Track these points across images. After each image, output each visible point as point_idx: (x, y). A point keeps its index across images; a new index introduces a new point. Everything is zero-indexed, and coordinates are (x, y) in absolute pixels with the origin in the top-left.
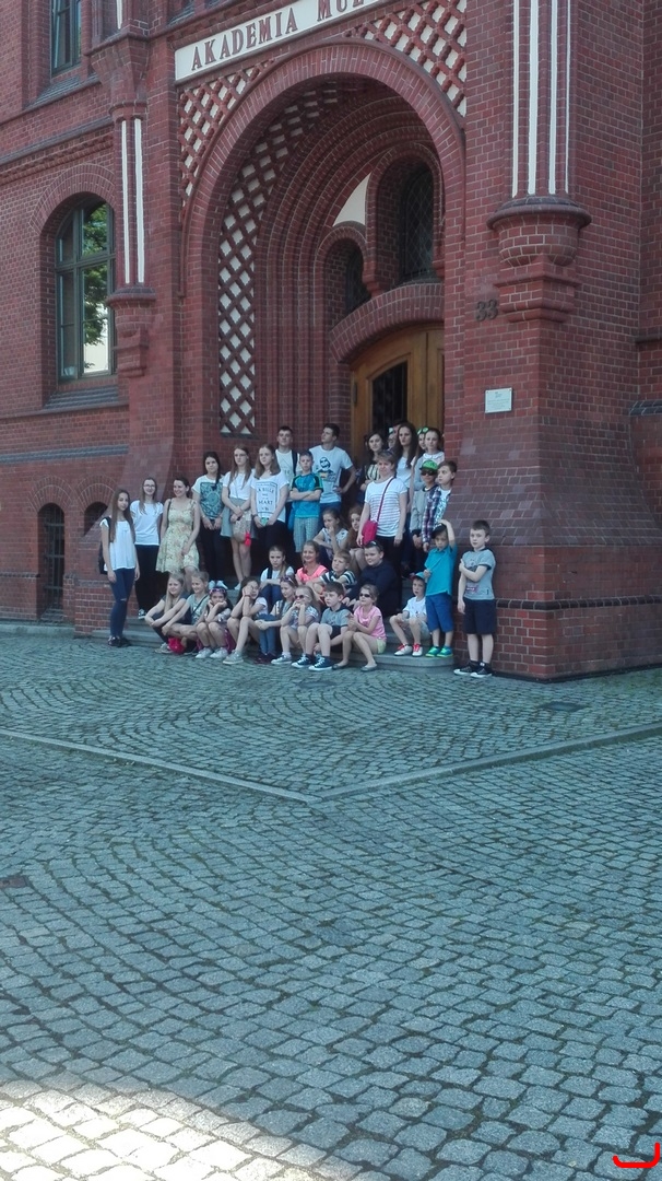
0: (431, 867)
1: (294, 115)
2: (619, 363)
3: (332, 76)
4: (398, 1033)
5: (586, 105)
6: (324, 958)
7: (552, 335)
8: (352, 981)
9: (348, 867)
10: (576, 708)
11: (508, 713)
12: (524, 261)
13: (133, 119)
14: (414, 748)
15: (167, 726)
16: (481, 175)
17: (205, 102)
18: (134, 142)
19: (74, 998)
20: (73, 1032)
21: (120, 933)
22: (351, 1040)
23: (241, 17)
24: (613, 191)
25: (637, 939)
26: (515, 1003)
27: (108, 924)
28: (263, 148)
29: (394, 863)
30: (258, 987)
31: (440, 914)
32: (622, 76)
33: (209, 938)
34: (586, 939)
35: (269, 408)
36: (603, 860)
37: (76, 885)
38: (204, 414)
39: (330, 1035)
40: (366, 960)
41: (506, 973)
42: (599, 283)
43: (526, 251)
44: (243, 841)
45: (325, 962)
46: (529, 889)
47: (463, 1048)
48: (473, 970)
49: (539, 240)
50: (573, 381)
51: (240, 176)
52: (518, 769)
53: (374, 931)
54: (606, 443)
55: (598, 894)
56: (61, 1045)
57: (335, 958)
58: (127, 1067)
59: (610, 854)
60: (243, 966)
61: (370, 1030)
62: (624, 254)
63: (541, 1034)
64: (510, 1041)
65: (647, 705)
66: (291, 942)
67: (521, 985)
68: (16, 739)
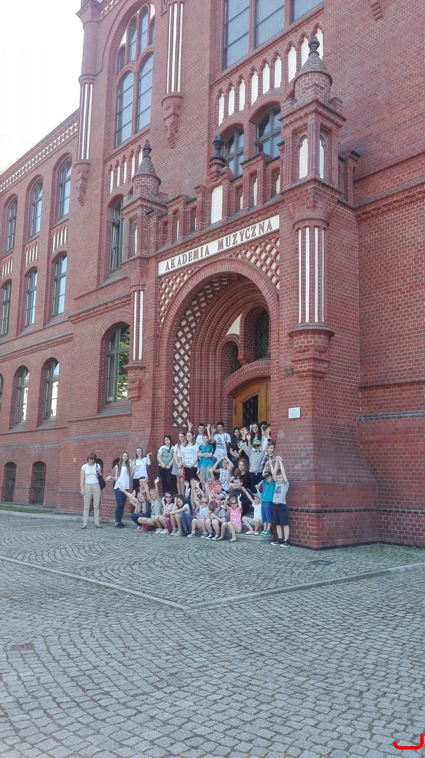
0: (235, 645)
1: (209, 289)
2: (350, 397)
3: (223, 273)
4: (190, 734)
5: (332, 284)
6: (166, 693)
7: (318, 384)
8: (175, 705)
9: (193, 644)
10: (329, 563)
11: (295, 565)
12: (304, 351)
13: (140, 291)
14: (243, 582)
15: (128, 568)
16: (286, 314)
17: (170, 284)
18: (140, 301)
19: (33, 710)
20: (26, 728)
21: (68, 676)
22: (165, 738)
23: (186, 249)
24: (345, 321)
25: (327, 687)
26: (254, 720)
27: (64, 671)
28: (195, 303)
29: (217, 643)
30: (128, 707)
31: (231, 671)
32: (349, 272)
33: (111, 680)
34: (302, 686)
35: (195, 415)
36: (322, 643)
37: (56, 650)
38: (165, 417)
39: (154, 735)
40: (186, 694)
41: (255, 703)
42: (340, 361)
43: (305, 346)
44: (146, 629)
45: (165, 695)
46: (280, 658)
47: (220, 744)
48: (238, 702)
49: (311, 342)
50: (329, 405)
51: (185, 314)
52: (293, 594)
53: (195, 679)
54: (345, 434)
55: (315, 662)
56: (17, 735)
57: (171, 693)
58: (45, 749)
59: (327, 640)
60: (124, 695)
61: (176, 733)
62: (351, 349)
63: (262, 738)
64: (245, 741)
65: (364, 562)
66: (151, 684)
67: (261, 710)
68: (55, 573)
